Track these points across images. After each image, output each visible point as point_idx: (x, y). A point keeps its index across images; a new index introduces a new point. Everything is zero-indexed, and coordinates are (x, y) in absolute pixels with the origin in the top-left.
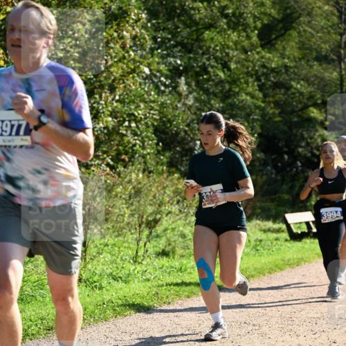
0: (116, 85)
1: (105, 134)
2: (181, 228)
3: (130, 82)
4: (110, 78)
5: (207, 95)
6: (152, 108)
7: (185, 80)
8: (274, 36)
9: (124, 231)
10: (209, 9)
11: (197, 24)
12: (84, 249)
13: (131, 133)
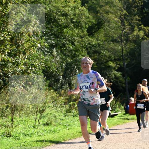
0: (26, 52)
1: (21, 73)
2: (54, 113)
3: (32, 50)
4: (23, 49)
5: (65, 56)
6: (41, 62)
7: (56, 50)
8: (93, 31)
9: (30, 114)
10: (66, 20)
11: (61, 26)
12: (12, 122)
13: (33, 72)
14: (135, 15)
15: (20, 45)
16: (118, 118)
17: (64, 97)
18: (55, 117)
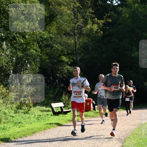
7: (6, 43)
14: (88, 8)
16: (71, 115)
18: (5, 113)
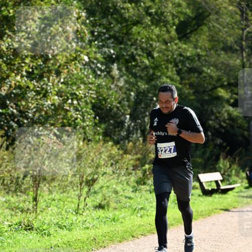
0: (61, 70)
1: (53, 110)
2: (114, 186)
3: (72, 67)
4: (56, 64)
5: (135, 78)
6: (90, 89)
7: (118, 66)
8: (188, 31)
9: (68, 188)
10: (136, 9)
11: (126, 20)
12: (35, 203)
13: (74, 109)
15: (50, 57)
16: (235, 196)
17: (132, 156)
18: (116, 192)
